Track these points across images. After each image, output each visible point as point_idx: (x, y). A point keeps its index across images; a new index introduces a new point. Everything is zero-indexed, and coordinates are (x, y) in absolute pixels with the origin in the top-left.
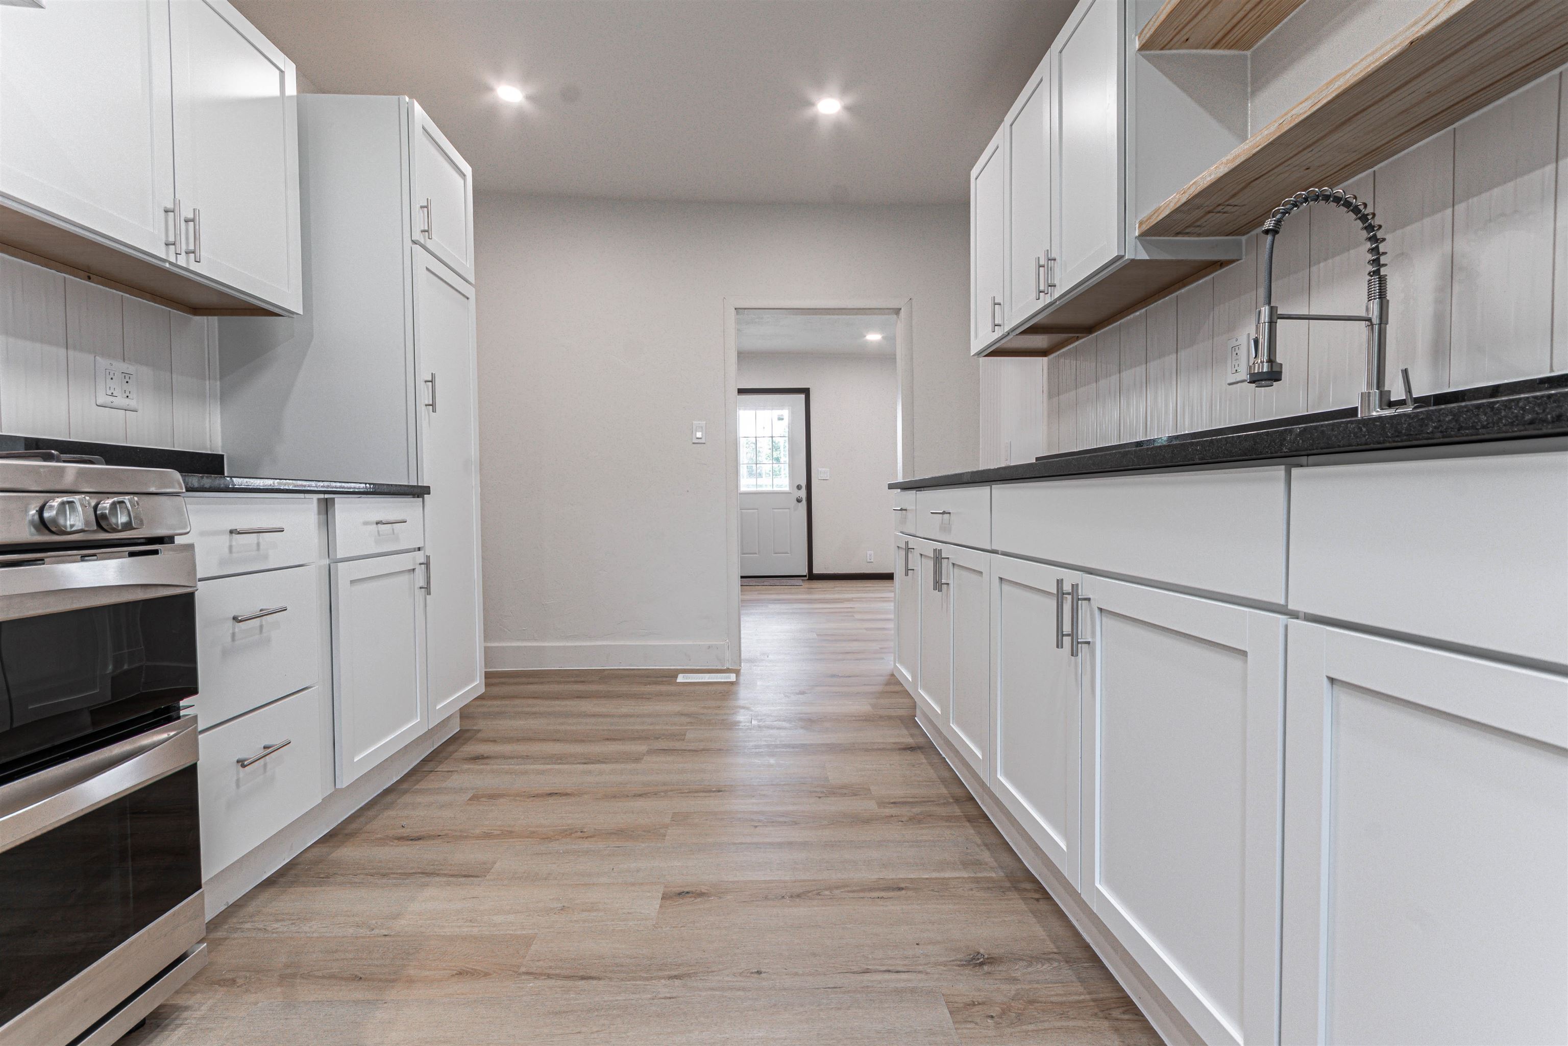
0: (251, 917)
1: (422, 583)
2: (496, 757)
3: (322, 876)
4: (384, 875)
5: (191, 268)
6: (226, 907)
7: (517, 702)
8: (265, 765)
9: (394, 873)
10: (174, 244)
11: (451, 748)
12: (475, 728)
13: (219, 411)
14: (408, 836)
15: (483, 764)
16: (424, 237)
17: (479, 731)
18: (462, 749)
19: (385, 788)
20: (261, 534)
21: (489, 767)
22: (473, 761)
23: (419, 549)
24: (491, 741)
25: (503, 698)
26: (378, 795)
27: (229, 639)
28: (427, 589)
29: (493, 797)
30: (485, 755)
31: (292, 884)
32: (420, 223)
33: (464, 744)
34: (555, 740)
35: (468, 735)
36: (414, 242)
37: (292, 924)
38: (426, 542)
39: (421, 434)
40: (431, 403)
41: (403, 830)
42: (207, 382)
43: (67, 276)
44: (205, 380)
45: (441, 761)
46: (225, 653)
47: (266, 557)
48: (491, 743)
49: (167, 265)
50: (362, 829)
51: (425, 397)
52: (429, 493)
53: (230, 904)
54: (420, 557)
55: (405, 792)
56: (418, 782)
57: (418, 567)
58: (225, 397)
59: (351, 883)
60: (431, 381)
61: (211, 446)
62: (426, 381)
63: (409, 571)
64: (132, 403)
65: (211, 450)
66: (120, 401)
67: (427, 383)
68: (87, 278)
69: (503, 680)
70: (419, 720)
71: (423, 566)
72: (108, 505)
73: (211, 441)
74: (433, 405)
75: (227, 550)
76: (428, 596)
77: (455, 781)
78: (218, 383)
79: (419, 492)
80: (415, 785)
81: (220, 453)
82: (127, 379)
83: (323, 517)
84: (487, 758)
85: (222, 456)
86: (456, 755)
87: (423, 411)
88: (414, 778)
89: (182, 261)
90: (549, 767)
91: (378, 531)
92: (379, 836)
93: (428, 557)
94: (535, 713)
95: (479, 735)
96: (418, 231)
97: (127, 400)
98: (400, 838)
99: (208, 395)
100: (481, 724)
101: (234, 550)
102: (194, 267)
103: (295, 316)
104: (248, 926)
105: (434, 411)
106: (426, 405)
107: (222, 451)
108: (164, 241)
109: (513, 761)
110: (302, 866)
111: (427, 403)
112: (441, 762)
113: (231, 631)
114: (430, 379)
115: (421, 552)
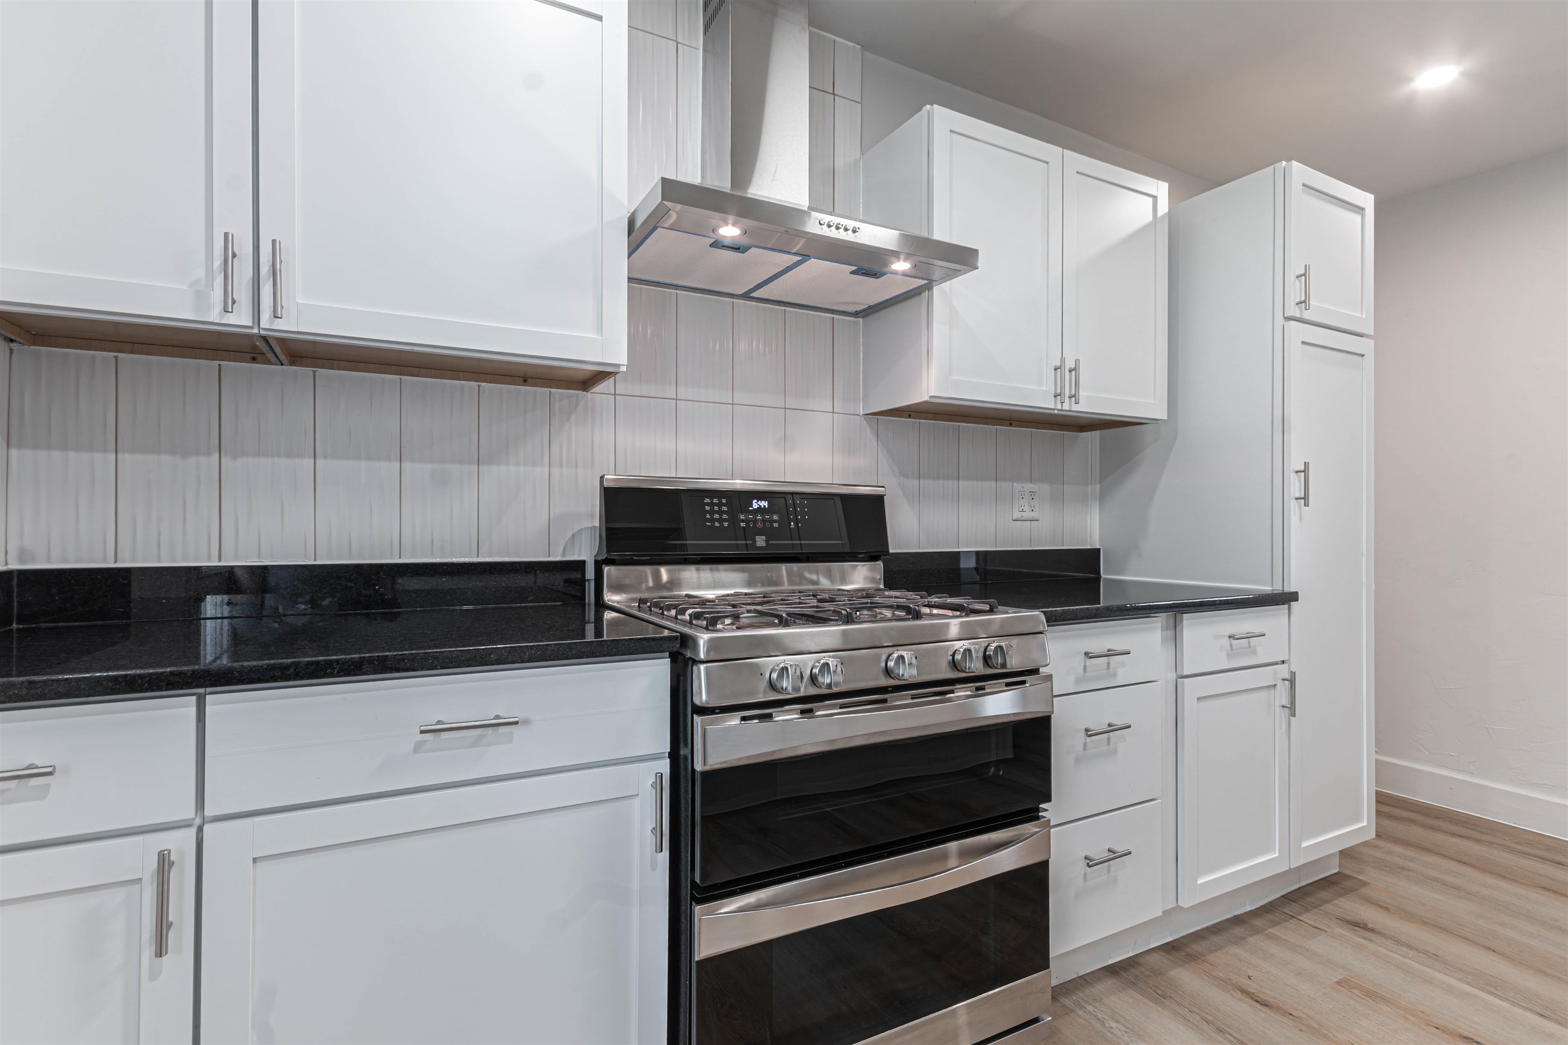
0: (1094, 999)
1: (1285, 701)
2: (1386, 936)
3: (1159, 992)
4: (1220, 1031)
5: (1073, 409)
6: (1076, 976)
7: (1432, 859)
8: (1109, 867)
9: (1231, 1035)
10: (1060, 395)
11: (1323, 894)
12: (1361, 877)
13: (1098, 511)
14: (1253, 994)
15: (1365, 938)
16: (1300, 309)
17: (1365, 884)
18: (1337, 902)
19: (1236, 913)
20: (1111, 657)
21: (1372, 946)
22: (1351, 927)
23: (1283, 662)
24: (1381, 907)
25: (1408, 844)
26: (1228, 920)
27: (1081, 748)
28: (1291, 708)
29: (1371, 995)
30: (1370, 926)
31: (1133, 984)
32: (1295, 292)
33: (1341, 895)
34: (1489, 949)
35: (1348, 884)
36: (1288, 319)
37: (1126, 1032)
38: (1292, 655)
39: (1289, 533)
40: (1303, 496)
41: (1249, 982)
42: (1090, 486)
43: (997, 427)
44: (1088, 485)
45: (1307, 908)
46: (1078, 760)
47: (1115, 675)
48: (1380, 909)
49: (1056, 412)
50: (1204, 956)
51: (1295, 487)
52: (1297, 600)
53: (1080, 975)
54: (1283, 671)
55: (1259, 931)
56: (1274, 924)
57: (1279, 683)
58: (1103, 498)
59: (1185, 1019)
60: (1304, 471)
61: (1091, 541)
62: (1297, 472)
63: (1268, 687)
64: (1034, 515)
65: (1091, 546)
66: (1028, 514)
67: (1299, 473)
68: (1009, 424)
69: (1413, 816)
70: (1277, 855)
71: (1287, 682)
72: (993, 648)
73: (1091, 538)
74: (1305, 499)
75: (1081, 670)
76: (1292, 718)
77: (1320, 945)
78: (1098, 486)
79: (1287, 598)
80: (1270, 927)
81: (1098, 547)
82: (1033, 496)
83: (1171, 633)
84: (1372, 930)
85: (1099, 550)
86: (1329, 907)
87: (1294, 507)
88: (1270, 916)
89: (1066, 407)
90: (1473, 991)
91: (1231, 645)
92: (1222, 975)
93: (1293, 674)
94: (1457, 888)
95: (1364, 890)
96: (1293, 304)
97: (1033, 513)
98: (1244, 992)
99: (1090, 496)
100: (1370, 875)
101: (1088, 670)
102: (1076, 408)
103: (1160, 422)
104: (1090, 1008)
105: (1306, 505)
106: (1297, 499)
107: (1100, 546)
108: (1053, 394)
109: (1412, 953)
110: (1143, 969)
111: (1297, 495)
112: (1307, 910)
113: (1083, 741)
114: (1302, 468)
115: (1285, 666)
